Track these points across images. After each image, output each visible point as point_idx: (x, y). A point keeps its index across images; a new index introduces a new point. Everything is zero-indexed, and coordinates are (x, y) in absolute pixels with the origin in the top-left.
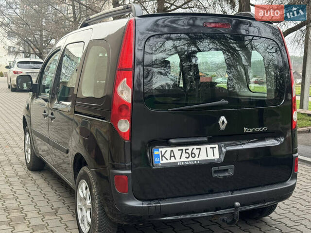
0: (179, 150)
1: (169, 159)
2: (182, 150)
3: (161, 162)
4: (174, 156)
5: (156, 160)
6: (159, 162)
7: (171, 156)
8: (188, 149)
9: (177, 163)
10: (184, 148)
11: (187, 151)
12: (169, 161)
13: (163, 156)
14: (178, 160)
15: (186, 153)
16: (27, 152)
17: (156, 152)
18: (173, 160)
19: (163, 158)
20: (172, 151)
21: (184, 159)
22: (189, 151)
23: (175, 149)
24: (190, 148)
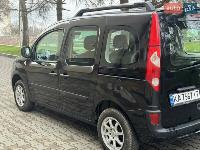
0: (182, 95)
1: (178, 101)
2: (183, 95)
3: (175, 103)
4: (180, 99)
5: (172, 102)
6: (173, 103)
7: (179, 99)
8: (186, 94)
9: (182, 103)
10: (184, 93)
11: (186, 95)
12: (178, 102)
13: (175, 99)
14: (182, 101)
15: (186, 96)
16: (18, 99)
17: (171, 98)
18: (180, 102)
19: (175, 100)
20: (179, 96)
21: (185, 100)
22: (187, 95)
23: (180, 94)
24: (187, 93)
